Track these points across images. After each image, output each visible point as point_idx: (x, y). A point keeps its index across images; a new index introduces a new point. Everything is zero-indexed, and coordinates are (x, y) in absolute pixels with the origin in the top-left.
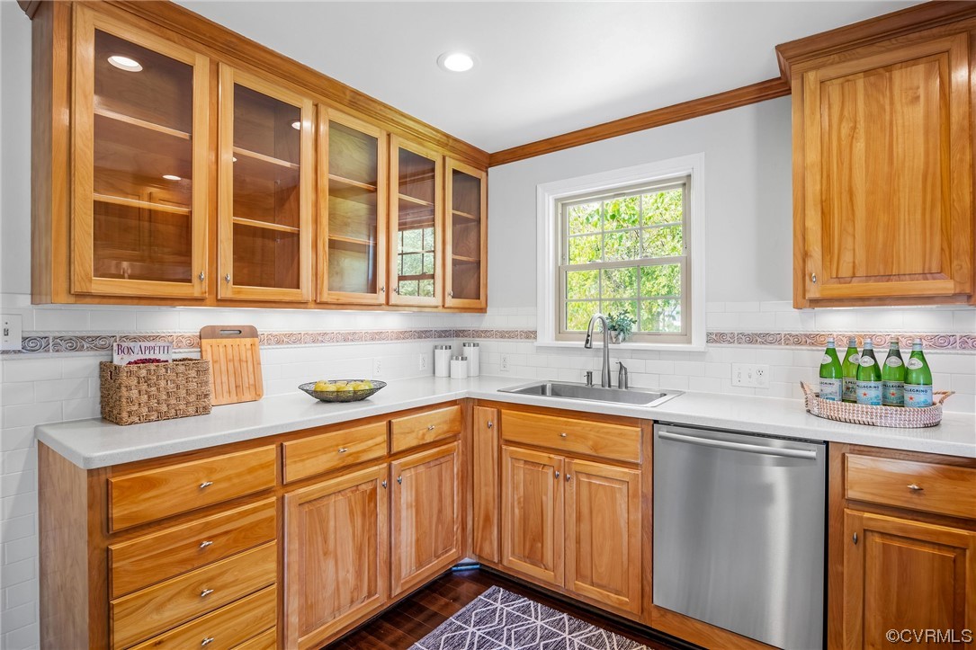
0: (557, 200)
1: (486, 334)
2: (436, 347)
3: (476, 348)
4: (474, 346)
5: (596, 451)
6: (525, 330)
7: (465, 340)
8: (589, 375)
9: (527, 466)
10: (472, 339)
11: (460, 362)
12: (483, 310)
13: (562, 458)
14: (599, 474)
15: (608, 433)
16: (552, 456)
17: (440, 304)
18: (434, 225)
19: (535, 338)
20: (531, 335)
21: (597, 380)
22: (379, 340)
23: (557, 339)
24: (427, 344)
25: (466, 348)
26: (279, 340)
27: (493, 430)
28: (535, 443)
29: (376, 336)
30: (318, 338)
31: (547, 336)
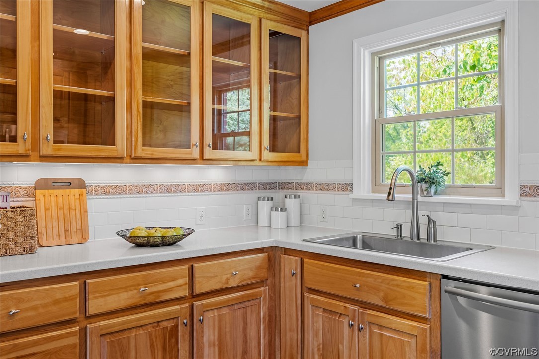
0: (373, 54)
1: (307, 186)
2: (259, 199)
3: (297, 199)
4: (295, 197)
5: (386, 302)
6: (342, 183)
7: (288, 192)
8: (399, 227)
9: (326, 315)
10: (295, 191)
11: (279, 212)
12: (304, 163)
13: (356, 308)
14: (389, 326)
15: (397, 285)
16: (347, 305)
17: (257, 157)
18: (249, 86)
19: (351, 190)
20: (347, 187)
21: (406, 233)
22: (202, 191)
23: (373, 192)
24: (253, 195)
25: (287, 200)
26: (107, 191)
27: (296, 278)
28: (333, 292)
29: (198, 188)
30: (141, 190)
31: (363, 188)
